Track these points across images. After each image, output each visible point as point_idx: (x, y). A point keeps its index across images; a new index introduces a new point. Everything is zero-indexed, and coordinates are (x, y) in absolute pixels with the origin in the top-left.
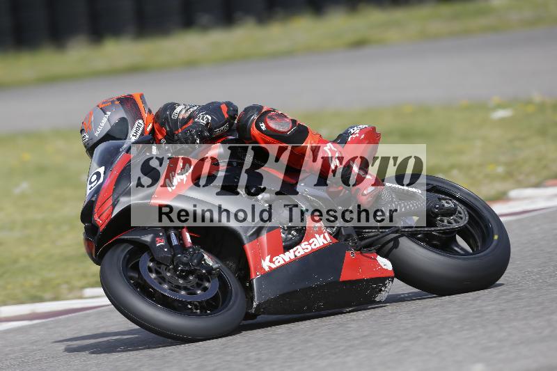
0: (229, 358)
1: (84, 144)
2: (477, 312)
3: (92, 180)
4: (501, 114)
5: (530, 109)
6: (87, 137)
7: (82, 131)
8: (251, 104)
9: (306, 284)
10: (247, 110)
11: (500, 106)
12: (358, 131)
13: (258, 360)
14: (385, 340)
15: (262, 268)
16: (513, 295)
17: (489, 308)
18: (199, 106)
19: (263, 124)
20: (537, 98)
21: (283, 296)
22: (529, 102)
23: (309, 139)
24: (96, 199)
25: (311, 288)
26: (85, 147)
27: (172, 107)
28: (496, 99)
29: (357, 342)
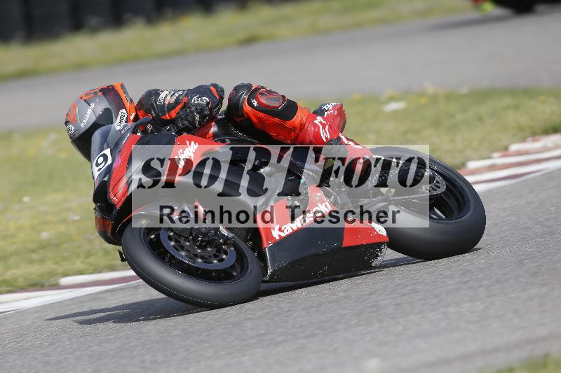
0: (125, 362)
1: (70, 135)
2: (374, 306)
3: (99, 162)
4: (393, 106)
5: (423, 101)
6: (73, 128)
7: (66, 123)
8: (240, 83)
9: (313, 251)
10: (237, 89)
11: (392, 99)
12: (331, 108)
13: (154, 362)
14: (281, 338)
15: (272, 237)
16: (410, 288)
17: (386, 302)
18: (184, 91)
19: (254, 101)
20: (430, 89)
21: (292, 263)
22: (422, 94)
23: (299, 113)
24: (109, 179)
25: (318, 254)
26: (71, 138)
27: (156, 93)
28: (388, 93)
29: (253, 341)
